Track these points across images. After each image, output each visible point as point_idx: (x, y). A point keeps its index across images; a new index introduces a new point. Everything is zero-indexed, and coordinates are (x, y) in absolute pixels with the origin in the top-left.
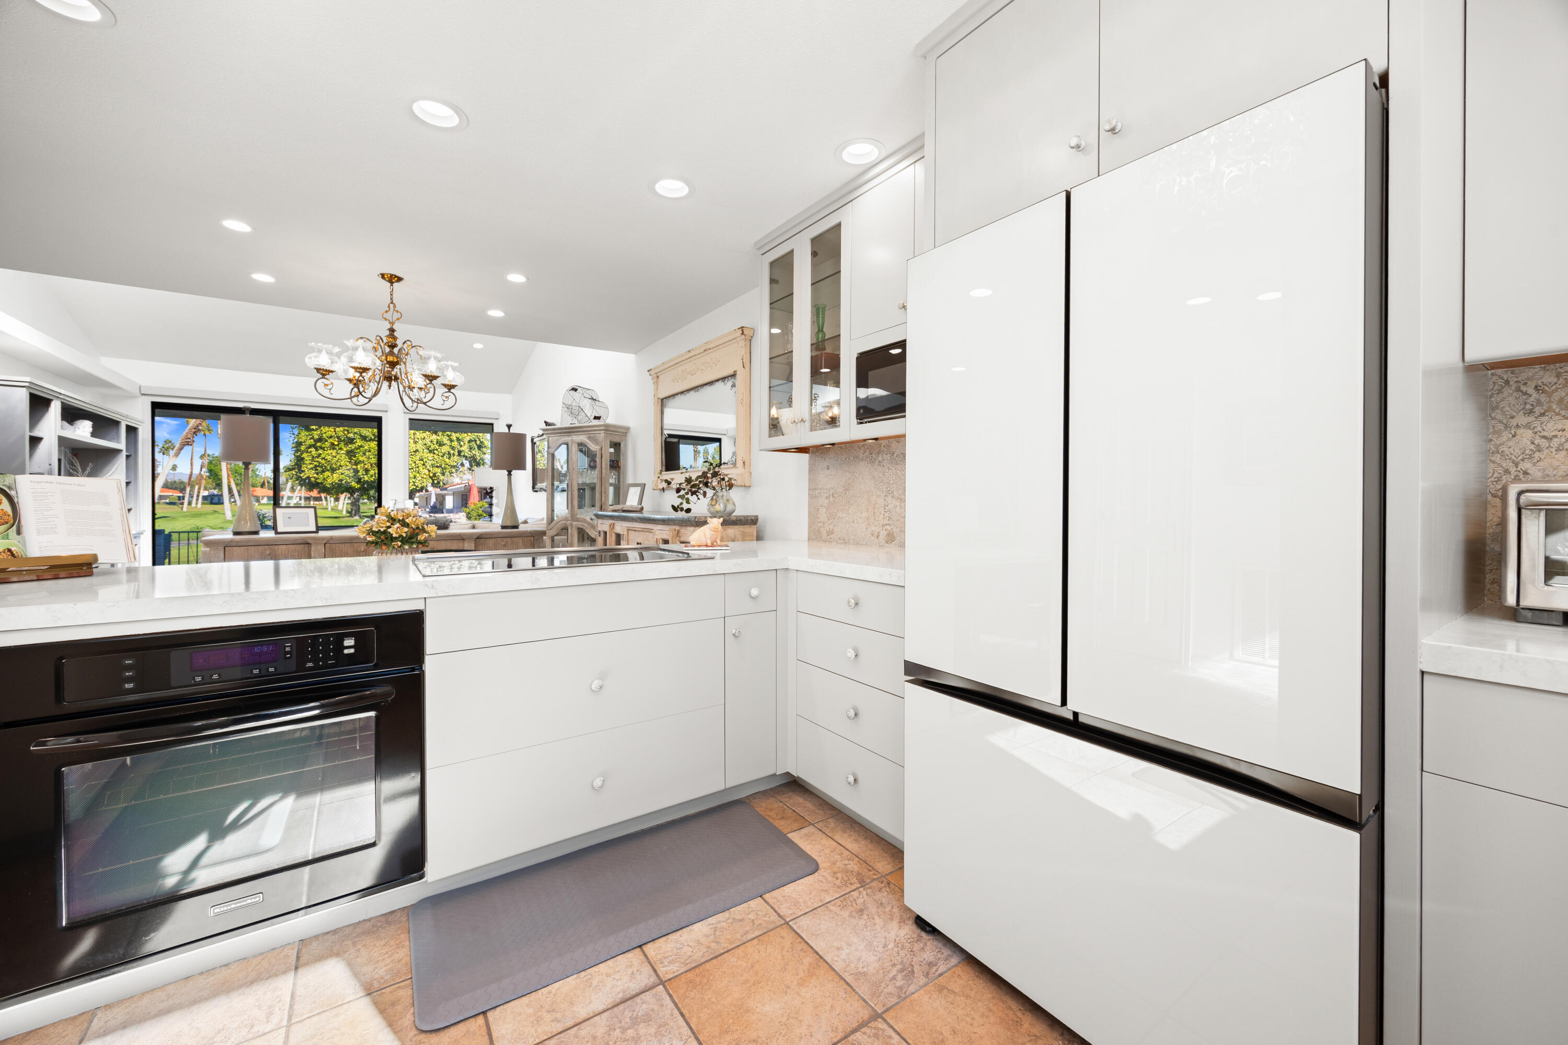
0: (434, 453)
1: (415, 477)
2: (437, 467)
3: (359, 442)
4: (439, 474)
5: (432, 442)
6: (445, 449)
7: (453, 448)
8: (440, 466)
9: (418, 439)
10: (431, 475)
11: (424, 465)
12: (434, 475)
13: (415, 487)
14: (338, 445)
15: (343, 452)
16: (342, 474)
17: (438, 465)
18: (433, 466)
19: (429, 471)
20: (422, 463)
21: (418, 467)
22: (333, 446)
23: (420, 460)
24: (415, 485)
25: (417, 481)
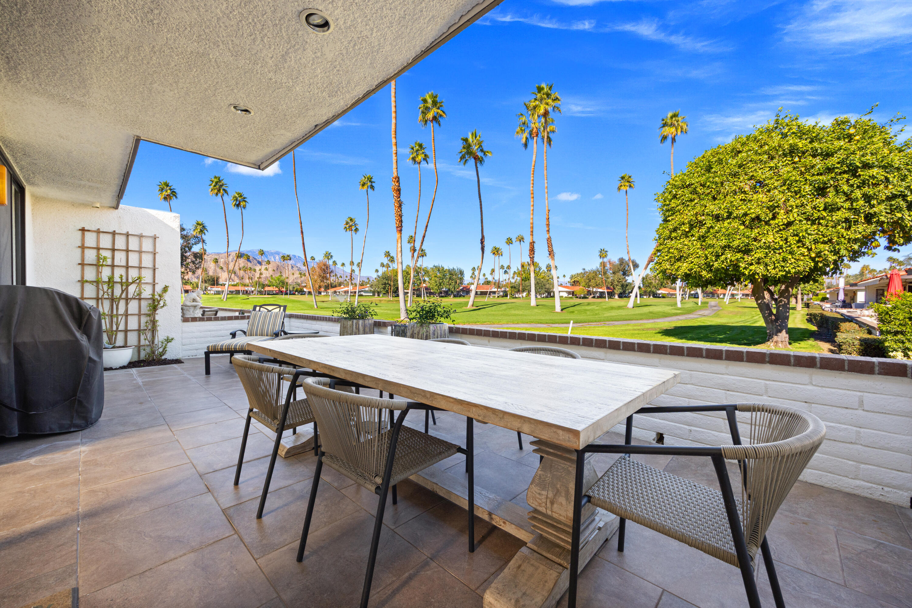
0: (819, 224)
1: (784, 260)
2: (824, 243)
3: (709, 222)
4: (826, 252)
5: (815, 208)
6: (840, 215)
7: (856, 212)
8: (830, 241)
9: (791, 206)
10: (813, 255)
11: (799, 241)
12: (819, 254)
13: (784, 273)
14: (689, 232)
15: (694, 238)
16: (692, 262)
17: (825, 239)
18: (816, 242)
19: (810, 250)
20: (797, 238)
21: (790, 246)
22: (686, 234)
23: (794, 235)
24: (785, 271)
25: (788, 265)
